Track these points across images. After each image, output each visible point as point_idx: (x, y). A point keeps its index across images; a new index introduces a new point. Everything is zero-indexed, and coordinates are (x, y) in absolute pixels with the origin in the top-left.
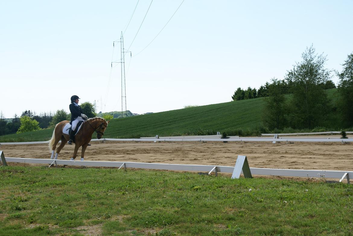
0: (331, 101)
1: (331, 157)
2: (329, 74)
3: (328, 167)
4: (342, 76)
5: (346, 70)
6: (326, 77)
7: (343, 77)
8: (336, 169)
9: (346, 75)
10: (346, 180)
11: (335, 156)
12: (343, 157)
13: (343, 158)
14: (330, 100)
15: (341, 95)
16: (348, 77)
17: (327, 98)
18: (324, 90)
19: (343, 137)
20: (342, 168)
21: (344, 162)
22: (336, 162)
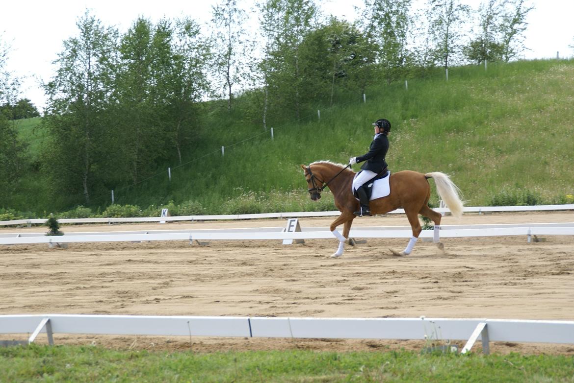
0: (28, 148)
1: (20, 281)
2: (20, 82)
3: (7, 306)
4: (50, 89)
5: (60, 75)
6: (14, 89)
7: (53, 91)
8: (27, 309)
9: (60, 85)
10: (46, 335)
11: (30, 278)
13: (48, 283)
14: (25, 145)
15: (51, 134)
16: (64, 91)
17: (17, 139)
18: (11, 121)
19: (52, 231)
20: (41, 306)
21: (50, 291)
22: (31, 293)
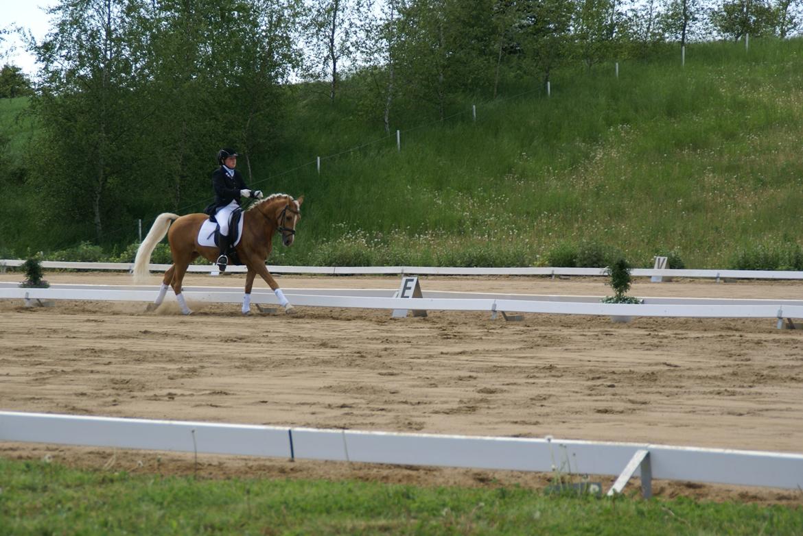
0: (7, 145)
4: (45, 54)
5: (62, 31)
7: (50, 56)
9: (60, 48)
12: (10, 358)
13: (9, 362)
15: (44, 125)
16: (68, 58)
19: (30, 280)
21: (7, 375)
